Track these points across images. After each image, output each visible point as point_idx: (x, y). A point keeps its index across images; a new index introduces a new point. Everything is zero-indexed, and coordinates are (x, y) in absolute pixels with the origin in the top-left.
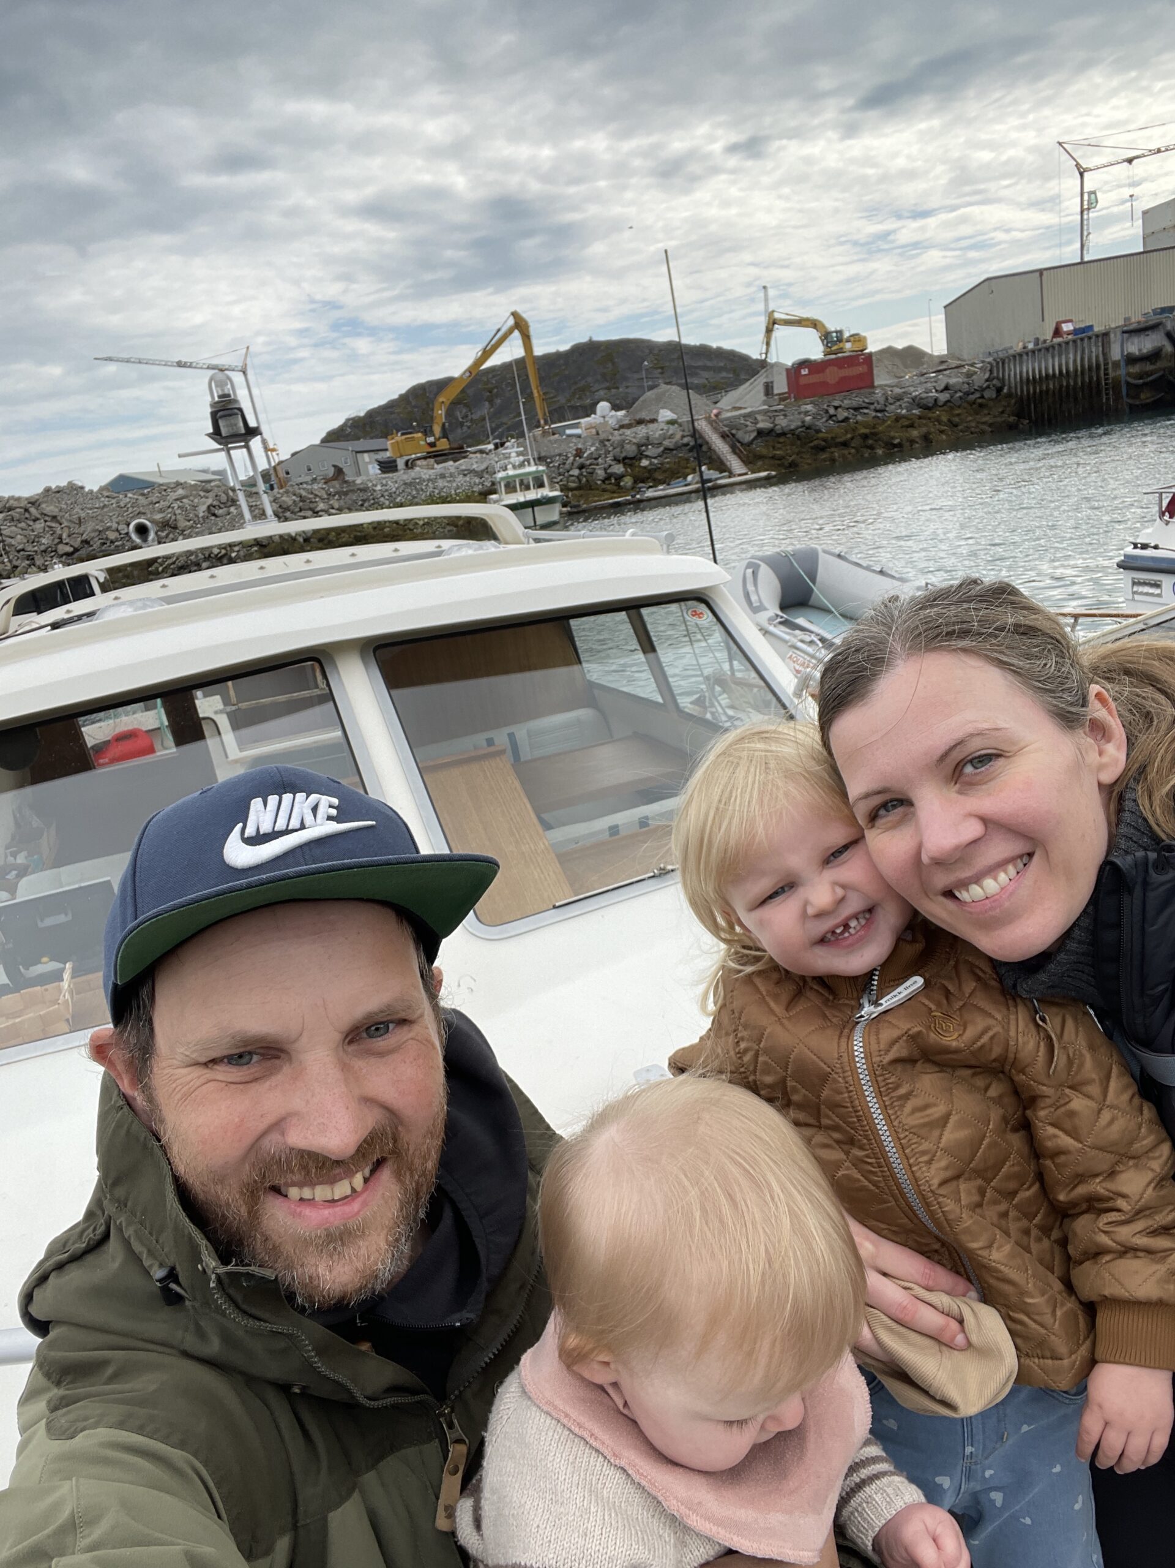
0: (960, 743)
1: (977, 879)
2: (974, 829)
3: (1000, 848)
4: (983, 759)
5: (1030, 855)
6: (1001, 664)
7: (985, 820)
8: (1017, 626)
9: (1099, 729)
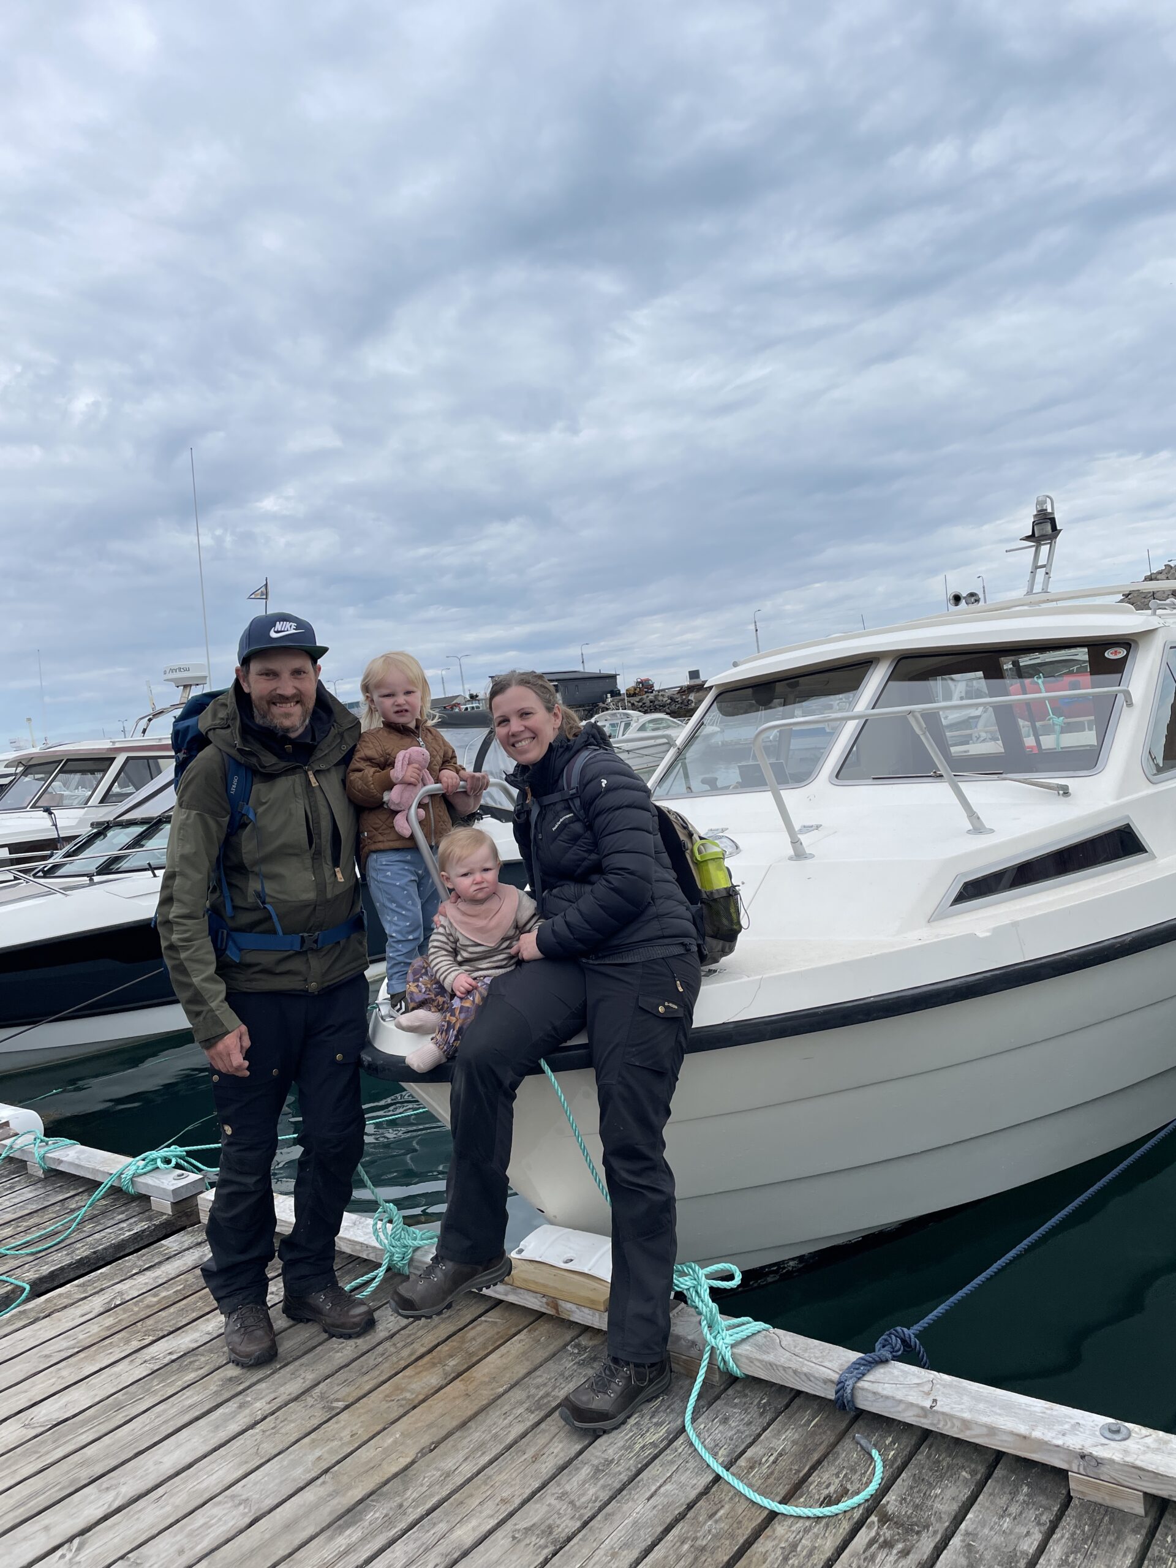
0: (523, 709)
1: (521, 741)
2: (522, 728)
3: (528, 734)
4: (527, 714)
5: (534, 738)
6: (536, 692)
7: (526, 727)
8: (541, 685)
9: (555, 715)
